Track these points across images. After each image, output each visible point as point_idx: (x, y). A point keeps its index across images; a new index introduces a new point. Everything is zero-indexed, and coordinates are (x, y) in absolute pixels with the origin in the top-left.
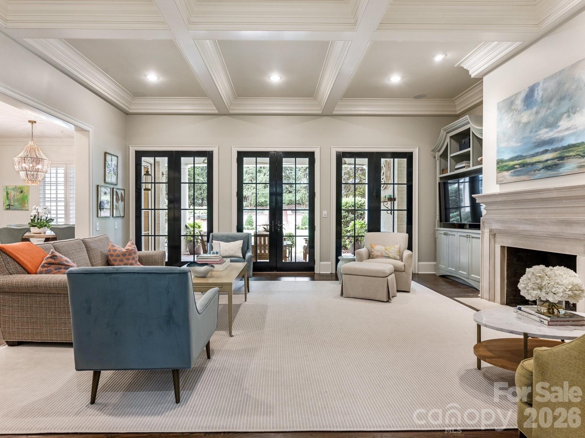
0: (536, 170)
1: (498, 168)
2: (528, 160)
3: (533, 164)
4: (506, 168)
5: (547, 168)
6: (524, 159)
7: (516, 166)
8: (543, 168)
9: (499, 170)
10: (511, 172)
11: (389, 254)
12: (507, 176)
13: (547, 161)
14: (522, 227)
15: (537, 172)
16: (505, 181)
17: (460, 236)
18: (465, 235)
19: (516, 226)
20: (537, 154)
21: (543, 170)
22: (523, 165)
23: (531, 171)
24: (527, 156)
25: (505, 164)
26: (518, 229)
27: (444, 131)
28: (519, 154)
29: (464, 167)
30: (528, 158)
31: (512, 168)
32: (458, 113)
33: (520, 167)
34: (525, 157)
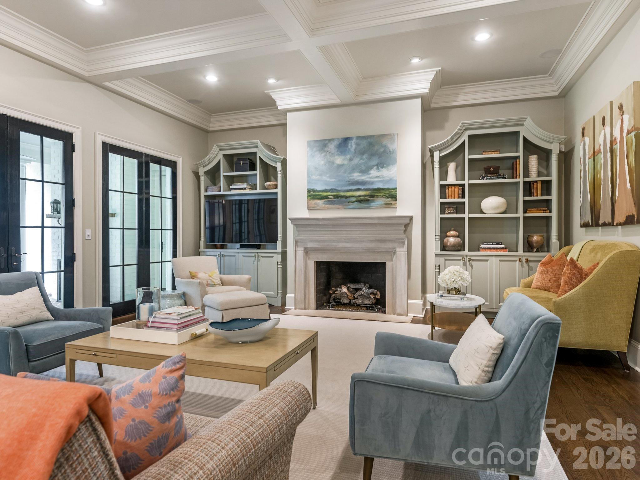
0: (350, 202)
1: (309, 196)
2: (342, 194)
3: (347, 197)
4: (319, 197)
5: (360, 201)
6: (338, 192)
7: (329, 197)
8: (356, 201)
9: (310, 197)
10: (325, 201)
11: (214, 281)
12: (320, 204)
13: (360, 196)
14: (341, 245)
15: (351, 203)
16: (318, 208)
17: (243, 256)
18: (253, 255)
19: (335, 244)
20: (351, 190)
21: (356, 203)
22: (337, 197)
23: (345, 202)
24: (341, 190)
25: (317, 193)
26: (337, 247)
27: (218, 147)
28: (334, 188)
29: (245, 189)
30: (342, 192)
31: (326, 197)
32: (211, 129)
33: (334, 198)
34: (339, 191)
